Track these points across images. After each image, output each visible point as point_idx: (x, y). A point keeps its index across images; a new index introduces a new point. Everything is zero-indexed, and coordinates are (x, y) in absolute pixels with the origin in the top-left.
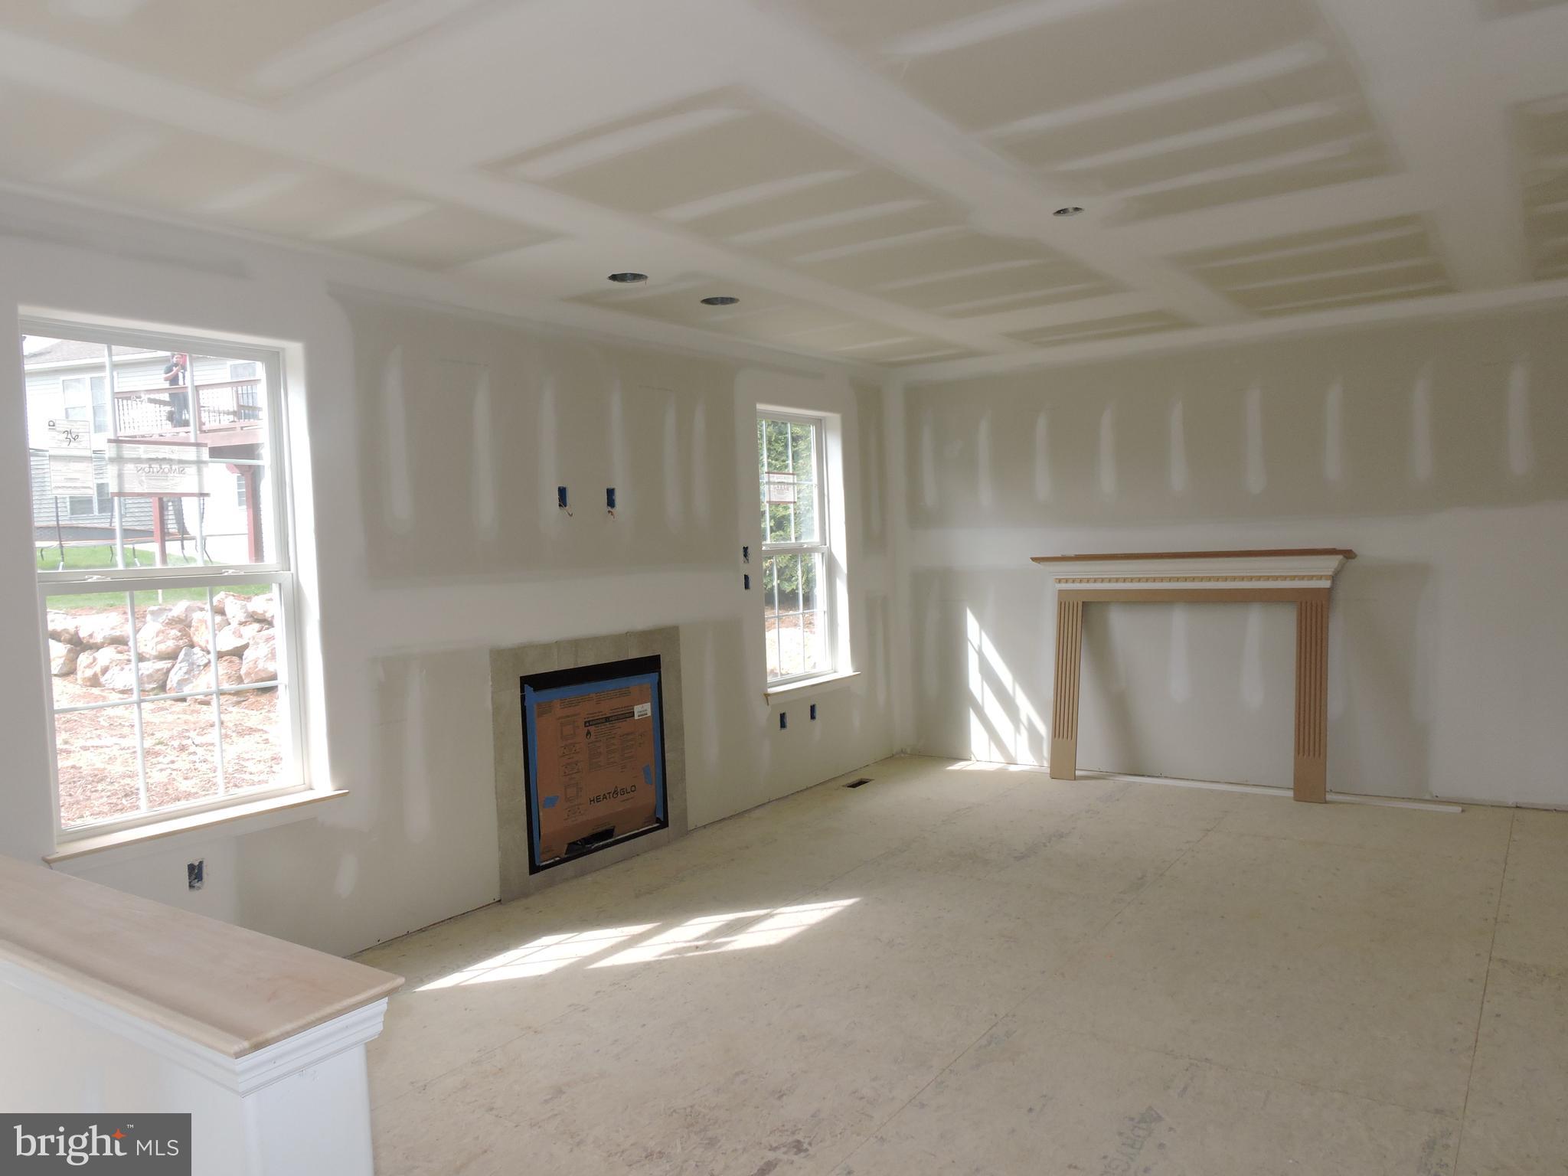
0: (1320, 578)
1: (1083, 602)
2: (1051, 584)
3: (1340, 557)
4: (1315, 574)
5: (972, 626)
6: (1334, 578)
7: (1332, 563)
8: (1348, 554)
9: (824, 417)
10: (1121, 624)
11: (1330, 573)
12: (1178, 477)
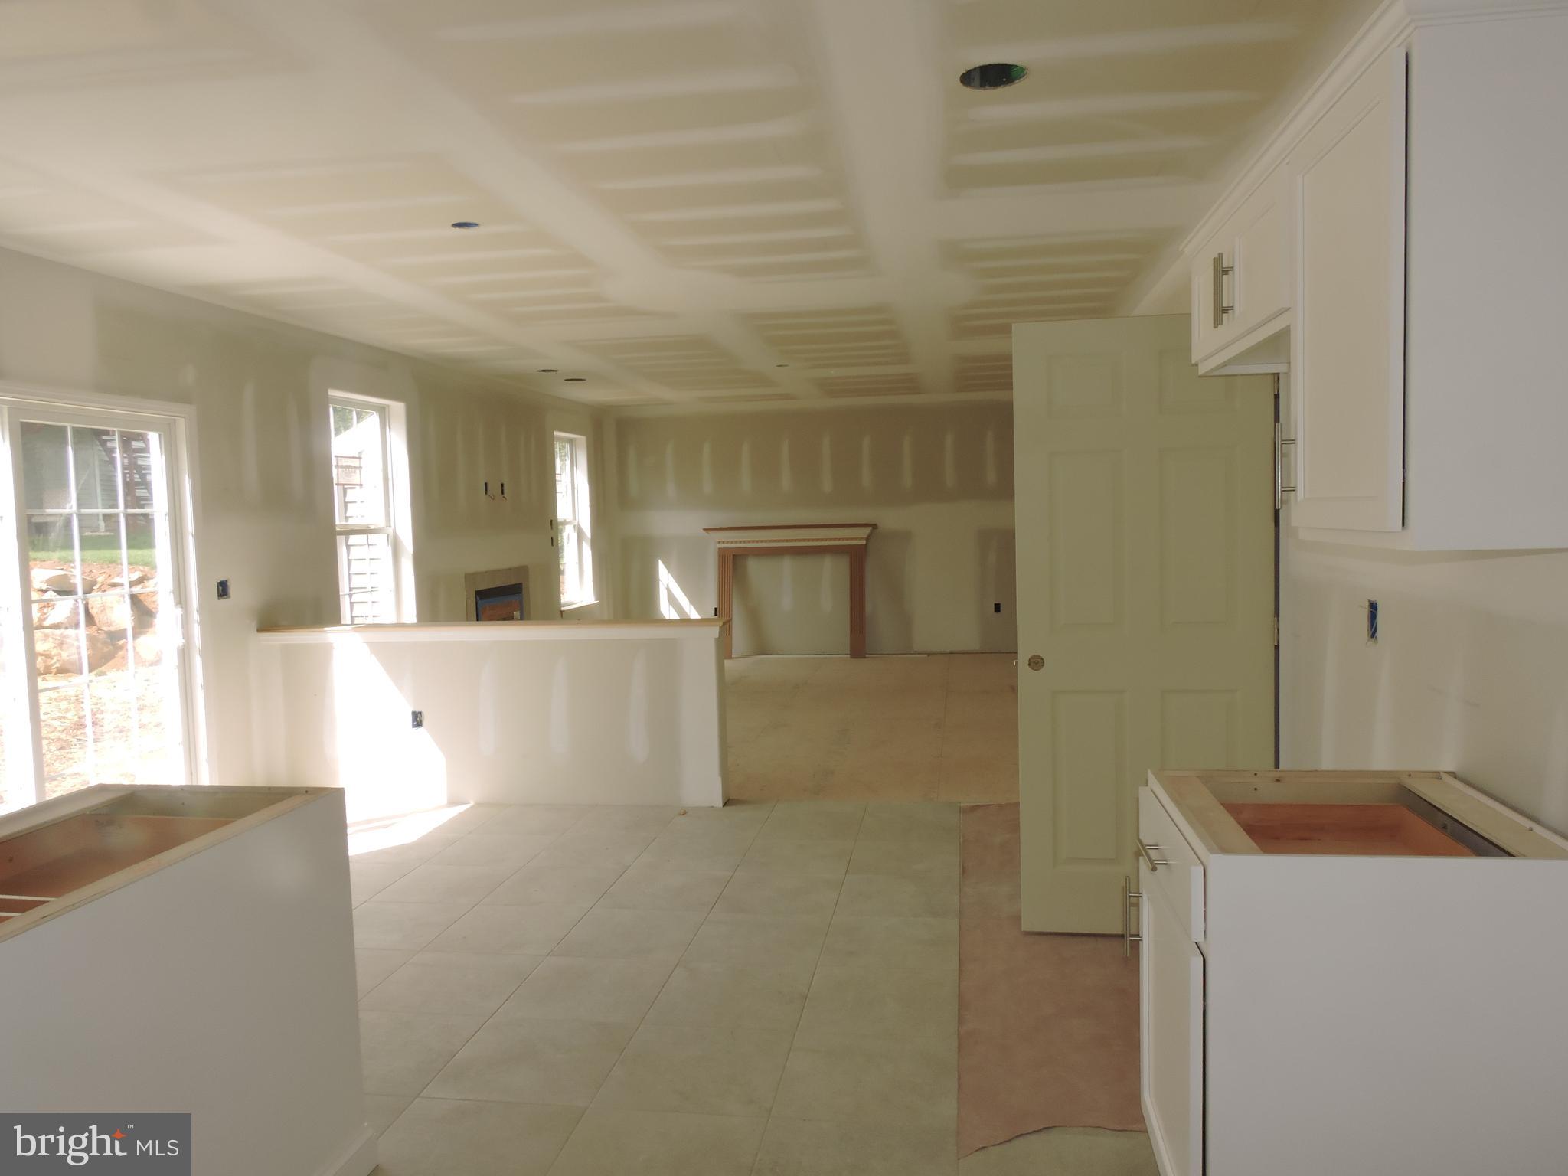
0: (861, 539)
1: (734, 556)
2: (715, 543)
3: (871, 528)
4: (857, 537)
5: (662, 570)
6: (867, 539)
7: (866, 531)
8: (874, 526)
9: (575, 439)
10: (755, 568)
11: (865, 536)
12: (786, 482)
